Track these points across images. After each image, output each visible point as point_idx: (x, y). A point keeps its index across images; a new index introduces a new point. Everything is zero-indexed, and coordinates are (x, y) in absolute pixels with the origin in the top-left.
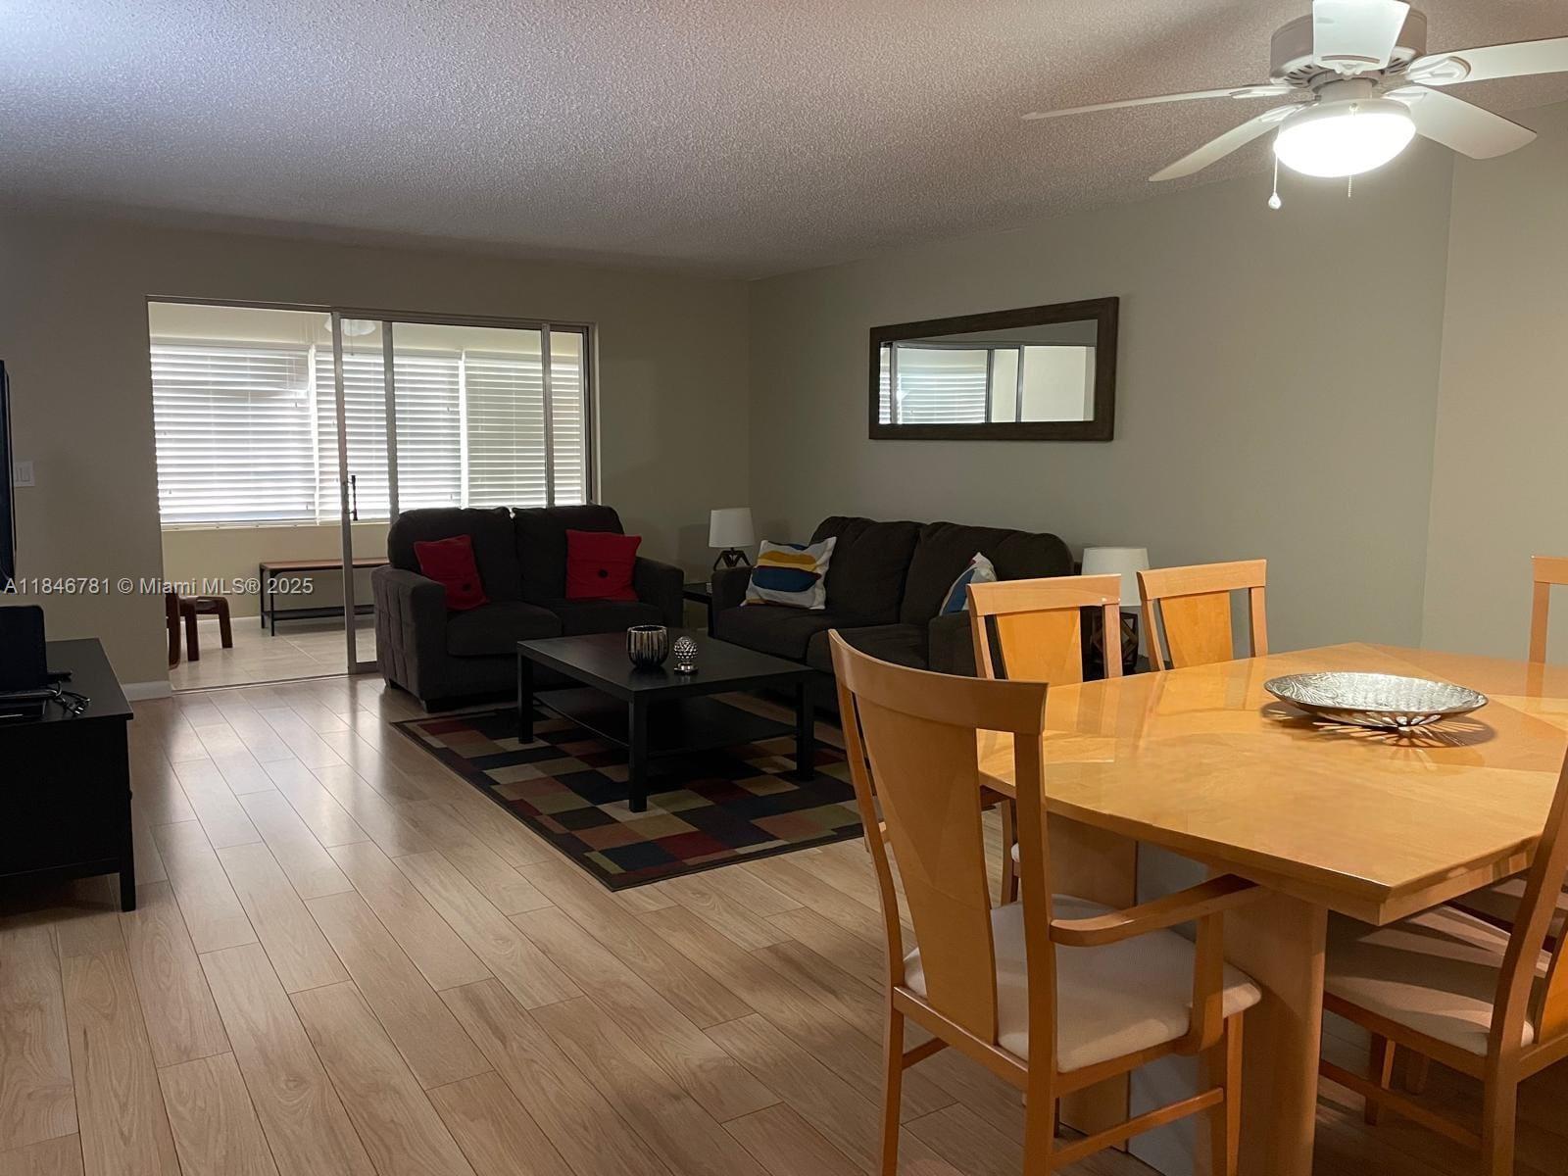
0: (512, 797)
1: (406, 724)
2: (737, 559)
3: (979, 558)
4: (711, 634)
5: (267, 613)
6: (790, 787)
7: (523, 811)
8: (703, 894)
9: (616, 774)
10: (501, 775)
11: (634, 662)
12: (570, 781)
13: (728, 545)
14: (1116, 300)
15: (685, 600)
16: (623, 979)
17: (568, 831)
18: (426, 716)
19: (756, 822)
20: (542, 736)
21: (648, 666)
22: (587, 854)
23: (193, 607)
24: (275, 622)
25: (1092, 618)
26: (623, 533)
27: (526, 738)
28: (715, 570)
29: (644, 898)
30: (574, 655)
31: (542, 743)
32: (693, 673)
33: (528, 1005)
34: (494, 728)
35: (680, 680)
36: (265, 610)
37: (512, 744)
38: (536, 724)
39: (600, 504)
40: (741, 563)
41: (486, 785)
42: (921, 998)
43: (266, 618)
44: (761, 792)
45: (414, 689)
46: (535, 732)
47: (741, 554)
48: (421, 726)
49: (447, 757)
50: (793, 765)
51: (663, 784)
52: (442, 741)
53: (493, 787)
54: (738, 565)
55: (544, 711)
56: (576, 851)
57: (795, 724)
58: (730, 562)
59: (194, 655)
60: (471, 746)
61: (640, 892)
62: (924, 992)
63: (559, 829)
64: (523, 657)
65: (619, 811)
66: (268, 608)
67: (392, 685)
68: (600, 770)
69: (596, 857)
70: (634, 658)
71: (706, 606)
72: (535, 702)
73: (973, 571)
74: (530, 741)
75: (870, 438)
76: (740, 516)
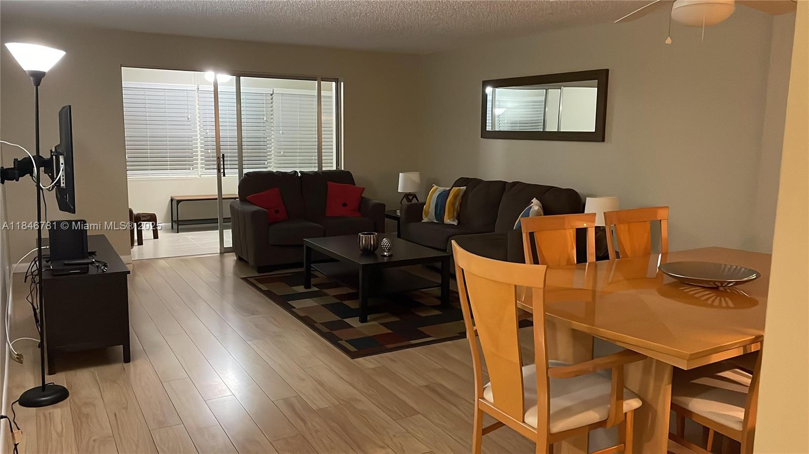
0: (302, 314)
1: (248, 279)
2: (413, 198)
3: (534, 200)
4: (399, 236)
5: (175, 221)
6: (437, 312)
7: (307, 321)
8: (394, 361)
9: (353, 304)
10: (297, 304)
11: (361, 250)
12: (331, 307)
13: (408, 191)
14: (607, 70)
15: (386, 219)
16: (358, 398)
17: (329, 331)
18: (257, 274)
19: (420, 329)
20: (315, 285)
21: (369, 252)
22: (339, 342)
23: (140, 218)
24: (179, 226)
25: (581, 234)
26: (355, 185)
27: (308, 286)
28: (401, 204)
29: (368, 362)
30: (332, 246)
31: (316, 289)
32: (390, 256)
33: (314, 408)
34: (291, 281)
35: (384, 259)
36: (173, 220)
37: (301, 289)
38: (312, 279)
39: (343, 169)
40: (414, 201)
41: (289, 309)
42: (491, 403)
43: (174, 224)
44: (423, 315)
45: (251, 261)
46: (312, 283)
47: (415, 196)
48: (255, 279)
49: (269, 294)
50: (438, 302)
51: (375, 310)
52: (266, 287)
53: (292, 309)
54: (413, 202)
55: (316, 273)
56: (334, 340)
57: (440, 282)
58: (409, 200)
59: (140, 242)
60: (281, 289)
61: (364, 359)
62: (492, 401)
63: (325, 330)
64: (307, 247)
65: (354, 322)
66: (175, 219)
67: (240, 259)
68: (343, 302)
69: (343, 343)
70: (361, 248)
71: (396, 222)
72: (312, 269)
73: (531, 207)
74: (309, 288)
75: (481, 137)
76: (415, 176)
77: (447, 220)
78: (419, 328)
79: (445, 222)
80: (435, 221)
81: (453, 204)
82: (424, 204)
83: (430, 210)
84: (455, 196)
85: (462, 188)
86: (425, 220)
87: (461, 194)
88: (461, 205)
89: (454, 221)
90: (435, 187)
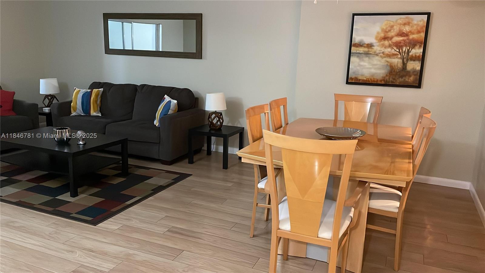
3: (167, 97)
6: (122, 179)
7: (26, 205)
11: (57, 142)
12: (33, 190)
13: (50, 93)
14: (201, 14)
17: (53, 209)
19: (123, 193)
32: (84, 144)
35: (79, 147)
44: (115, 182)
58: (49, 100)
63: (49, 209)
65: (67, 198)
69: (75, 216)
71: (45, 117)
75: (105, 53)
76: (54, 82)
77: (93, 113)
78: (121, 193)
79: (91, 115)
80: (82, 114)
81: (96, 101)
82: (71, 102)
83: (78, 107)
84: (97, 96)
85: (100, 89)
86: (74, 114)
87: (100, 94)
88: (101, 101)
89: (98, 113)
90: (77, 90)
